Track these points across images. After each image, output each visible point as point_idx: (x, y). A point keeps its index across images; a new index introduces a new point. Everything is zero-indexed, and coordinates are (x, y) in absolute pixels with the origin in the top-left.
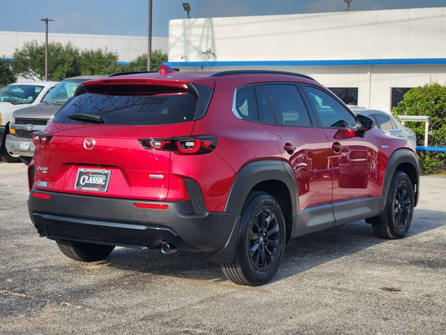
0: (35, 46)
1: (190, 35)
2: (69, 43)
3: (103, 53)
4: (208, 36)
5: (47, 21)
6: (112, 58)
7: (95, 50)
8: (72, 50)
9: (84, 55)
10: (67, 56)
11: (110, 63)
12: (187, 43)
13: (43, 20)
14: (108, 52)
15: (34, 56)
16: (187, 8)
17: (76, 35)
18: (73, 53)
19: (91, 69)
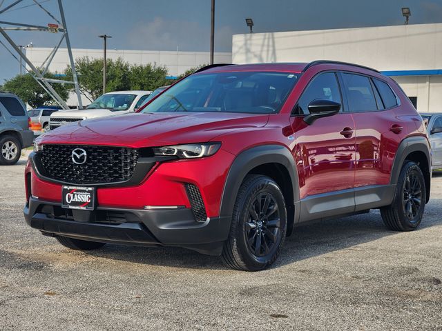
0: (86, 62)
1: (251, 44)
2: (119, 59)
3: (152, 68)
4: (268, 46)
5: (105, 37)
6: (161, 72)
7: (144, 65)
8: (122, 66)
9: (134, 70)
10: (117, 72)
11: (159, 78)
12: (248, 51)
13: (102, 37)
14: (157, 67)
15: (85, 72)
16: (250, 23)
17: (125, 51)
18: (123, 69)
19: (141, 84)
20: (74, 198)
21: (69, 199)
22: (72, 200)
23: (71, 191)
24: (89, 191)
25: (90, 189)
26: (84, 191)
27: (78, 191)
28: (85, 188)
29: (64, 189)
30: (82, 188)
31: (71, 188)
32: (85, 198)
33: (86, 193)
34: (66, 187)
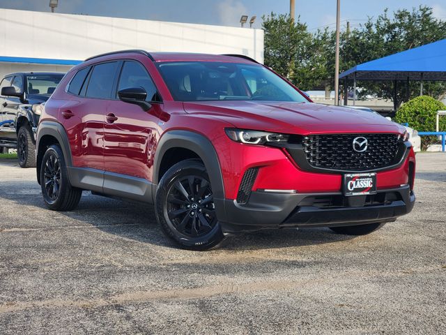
20: (356, 184)
21: (352, 186)
22: (354, 187)
23: (353, 179)
24: (372, 177)
25: (373, 174)
26: (368, 177)
27: (360, 178)
28: (368, 174)
29: (347, 178)
30: (365, 175)
31: (354, 175)
32: (367, 183)
33: (368, 179)
34: (349, 175)
